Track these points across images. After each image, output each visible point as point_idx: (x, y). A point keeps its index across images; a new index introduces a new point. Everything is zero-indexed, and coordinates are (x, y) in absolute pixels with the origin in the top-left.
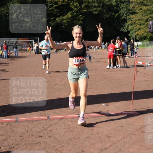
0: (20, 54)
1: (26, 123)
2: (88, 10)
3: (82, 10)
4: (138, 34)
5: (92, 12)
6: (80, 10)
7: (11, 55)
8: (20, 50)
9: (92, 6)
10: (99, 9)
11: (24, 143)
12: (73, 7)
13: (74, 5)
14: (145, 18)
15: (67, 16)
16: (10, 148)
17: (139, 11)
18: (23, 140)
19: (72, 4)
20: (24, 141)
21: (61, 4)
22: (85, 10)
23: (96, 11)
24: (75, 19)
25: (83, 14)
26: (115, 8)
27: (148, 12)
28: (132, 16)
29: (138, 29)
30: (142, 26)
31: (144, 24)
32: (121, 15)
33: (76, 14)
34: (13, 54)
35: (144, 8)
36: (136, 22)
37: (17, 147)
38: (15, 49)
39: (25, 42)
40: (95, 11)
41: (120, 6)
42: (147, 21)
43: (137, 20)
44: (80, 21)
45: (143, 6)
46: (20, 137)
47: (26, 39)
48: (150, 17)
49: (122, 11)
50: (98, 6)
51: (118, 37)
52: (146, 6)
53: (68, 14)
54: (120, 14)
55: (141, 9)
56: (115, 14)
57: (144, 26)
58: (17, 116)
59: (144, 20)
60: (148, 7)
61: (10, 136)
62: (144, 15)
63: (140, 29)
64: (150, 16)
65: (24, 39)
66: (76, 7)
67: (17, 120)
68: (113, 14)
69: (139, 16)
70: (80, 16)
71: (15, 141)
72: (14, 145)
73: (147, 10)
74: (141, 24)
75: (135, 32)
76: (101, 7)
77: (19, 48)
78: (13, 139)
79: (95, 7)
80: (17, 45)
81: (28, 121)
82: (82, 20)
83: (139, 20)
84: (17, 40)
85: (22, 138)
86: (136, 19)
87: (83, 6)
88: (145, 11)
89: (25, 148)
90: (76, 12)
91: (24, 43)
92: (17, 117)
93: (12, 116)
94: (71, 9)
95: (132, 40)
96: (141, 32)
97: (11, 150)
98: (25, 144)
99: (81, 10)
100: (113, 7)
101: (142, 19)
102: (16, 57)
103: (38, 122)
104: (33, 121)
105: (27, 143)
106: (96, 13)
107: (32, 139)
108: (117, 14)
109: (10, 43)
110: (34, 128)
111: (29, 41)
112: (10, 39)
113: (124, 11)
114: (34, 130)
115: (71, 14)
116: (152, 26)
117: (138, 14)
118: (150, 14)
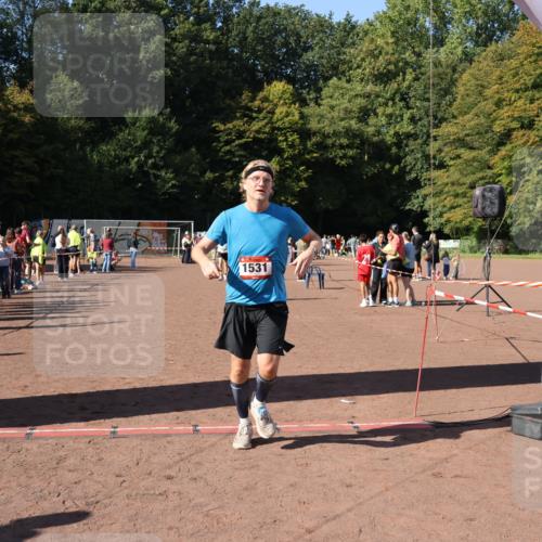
0: (141, 262)
1: (135, 442)
2: (321, 155)
3: (308, 154)
4: (448, 221)
5: (333, 161)
6: (301, 154)
8: (143, 252)
9: (333, 145)
10: (351, 153)
11: (126, 491)
12: (284, 145)
13: (286, 140)
14: (468, 180)
16: (87, 504)
17: (452, 163)
18: (124, 484)
19: (280, 138)
20: (126, 488)
21: (254, 138)
22: (315, 155)
23: (344, 157)
24: (290, 176)
25: (309, 164)
26: (394, 150)
27: (475, 164)
28: (434, 174)
29: (448, 206)
30: (460, 201)
31: (464, 195)
32: (408, 168)
33: (290, 162)
34: (126, 262)
35: (467, 154)
36: (446, 189)
37: (106, 501)
38: (133, 249)
39: (159, 232)
40: (341, 158)
41: (407, 145)
42: (473, 187)
43: (447, 184)
44: (300, 180)
45: (463, 150)
46: (117, 476)
47: (160, 225)
48: (482, 178)
49: (409, 159)
50: (349, 146)
51: (394, 227)
52: (472, 148)
54: (405, 167)
55: (458, 157)
56: (392, 168)
57: (465, 200)
58: (116, 421)
59: (464, 184)
60: (474, 153)
61: (92, 474)
62: (465, 172)
63: (454, 208)
64: (480, 175)
65: (155, 225)
66: (292, 146)
67: (114, 432)
68: (388, 166)
69: (454, 174)
70: (302, 168)
71: (104, 487)
72: (98, 498)
73: (474, 159)
74: (457, 196)
75: (441, 215)
76: (357, 148)
77: (143, 245)
78: (99, 482)
79: (342, 147)
81: (141, 435)
82: (306, 180)
83: (453, 184)
84: (139, 225)
85: (122, 479)
86: (446, 181)
87: (309, 144)
88: (468, 162)
89: (128, 505)
90: (292, 158)
91: (156, 235)
92: (115, 425)
93: (102, 421)
94: (280, 152)
95: (432, 235)
96: (457, 216)
97: (91, 510)
98: (128, 496)
99: (303, 154)
100: (389, 148)
101: (461, 181)
103: (169, 439)
104: (155, 436)
105: (134, 493)
106: (343, 163)
107: (149, 482)
108: (396, 168)
109: (119, 233)
110: (155, 454)
111: (168, 230)
112: (120, 224)
113: (416, 159)
114: (155, 461)
115: (279, 162)
116: (480, 200)
117: (452, 169)
118: (482, 169)
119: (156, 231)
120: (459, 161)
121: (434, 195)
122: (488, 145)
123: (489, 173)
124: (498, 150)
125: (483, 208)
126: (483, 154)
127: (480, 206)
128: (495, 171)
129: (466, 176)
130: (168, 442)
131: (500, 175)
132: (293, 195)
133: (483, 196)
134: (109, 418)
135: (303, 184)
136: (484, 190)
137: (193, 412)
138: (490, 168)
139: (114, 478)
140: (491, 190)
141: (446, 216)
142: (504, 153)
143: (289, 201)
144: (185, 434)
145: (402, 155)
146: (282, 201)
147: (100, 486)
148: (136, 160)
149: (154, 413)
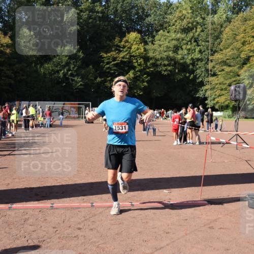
0: (65, 122)
1: (63, 211)
2: (155, 69)
3: (148, 69)
4: (217, 102)
5: (160, 72)
6: (144, 69)
7: (54, 124)
8: (66, 118)
9: (161, 64)
10: (169, 68)
11: (58, 235)
12: (136, 64)
13: (137, 62)
14: (228, 82)
15: (128, 76)
16: (39, 242)
17: (219, 73)
18: (57, 232)
19: (134, 61)
20: (58, 234)
21: (121, 61)
22: (151, 69)
23: (166, 70)
24: (139, 80)
25: (148, 74)
26: (191, 67)
27: (231, 74)
28: (211, 79)
29: (218, 95)
30: (223, 92)
31: (226, 89)
32: (198, 76)
33: (139, 73)
35: (227, 69)
36: (217, 87)
37: (48, 240)
39: (74, 108)
40: (165, 71)
41: (197, 65)
42: (230, 85)
43: (217, 84)
44: (144, 82)
45: (225, 67)
46: (54, 228)
47: (74, 104)
48: (234, 81)
49: (198, 71)
50: (169, 65)
51: (190, 105)
52: (230, 66)
53: (129, 73)
54: (196, 75)
55: (223, 70)
56: (190, 76)
57: (226, 92)
58: (53, 201)
59: (226, 84)
60: (231, 68)
61: (41, 227)
62: (226, 78)
63: (221, 96)
64: (234, 79)
65: (71, 104)
66: (140, 65)
67: (52, 206)
68: (188, 75)
69: (221, 79)
70: (145, 76)
71: (47, 233)
72: (45, 238)
73: (231, 71)
74: (222, 90)
75: (214, 99)
76: (173, 66)
77: (66, 114)
78: (45, 231)
79: (165, 65)
81: (66, 208)
82: (147, 82)
83: (220, 84)
84: (64, 104)
85: (56, 229)
86: (216, 82)
87: (148, 64)
88: (228, 73)
89: (59, 242)
90: (140, 71)
91: (72, 109)
92: (52, 203)
93: (46, 201)
94: (134, 68)
95: (210, 110)
96: (222, 100)
97: (41, 244)
98: (59, 238)
99: (146, 69)
100: (188, 66)
101: (224, 82)
103: (79, 210)
104: (73, 208)
105: (62, 236)
106: (165, 73)
107: (69, 231)
108: (192, 75)
109: (54, 108)
110: (72, 217)
111: (78, 107)
112: (54, 104)
113: (202, 71)
114: (72, 220)
115: (133, 73)
116: (233, 92)
117: (219, 76)
118: (235, 76)
119: (72, 107)
120: (223, 72)
121: (211, 89)
122: (239, 64)
123: (238, 78)
124: (243, 67)
125: (235, 96)
126: (235, 68)
127: (233, 95)
128: (241, 77)
129: (227, 80)
130: (79, 211)
131: (244, 79)
132: (141, 89)
133: (235, 90)
134: (50, 199)
135: (145, 84)
136: (236, 87)
137: (91, 197)
138: (239, 76)
139: (52, 229)
140: (239, 87)
141: (216, 100)
142: (246, 68)
143: (138, 92)
144: (87, 207)
145: (194, 69)
146: (135, 93)
147: (45, 233)
148: (62, 71)
149: (72, 197)
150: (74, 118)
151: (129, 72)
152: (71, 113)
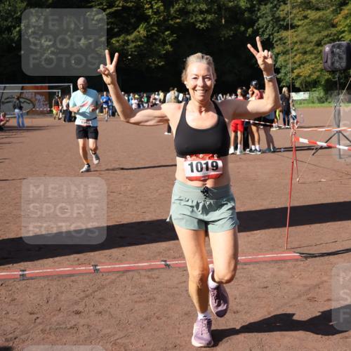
0: (28, 122)
1: (43, 283)
2: (183, 20)
3: (172, 20)
4: (298, 76)
5: (193, 24)
6: (165, 20)
7: (8, 124)
8: (28, 113)
9: (194, 10)
10: (209, 17)
11: (41, 327)
12: (150, 12)
13: (151, 7)
14: (315, 38)
15: (135, 33)
16: (7, 340)
17: (300, 23)
18: (38, 321)
19: (147, 6)
20: (40, 324)
21: (123, 6)
22: (178, 20)
23: (204, 21)
24: (156, 41)
25: (173, 29)
26: (246, 15)
27: (320, 24)
28: (284, 34)
29: (298, 63)
30: (308, 57)
31: (312, 52)
32: (261, 30)
33: (156, 28)
34: (13, 122)
35: (313, 15)
36: (295, 48)
37: (23, 337)
38: (17, 111)
39: (41, 94)
40: (201, 22)
41: (259, 10)
42: (319, 44)
43: (296, 42)
44: (165, 44)
45: (309, 11)
46: (31, 314)
47: (42, 88)
48: (327, 36)
49: (261, 22)
50: (208, 12)
51: (254, 83)
52: (318, 9)
53: (139, 29)
54: (258, 29)
55: (306, 17)
56: (246, 30)
57: (313, 56)
58: (23, 265)
59: (312, 42)
60: (320, 14)
61: (8, 313)
62: (312, 31)
63: (303, 64)
64: (325, 33)
65: (37, 88)
66: (157, 13)
67: (23, 275)
68: (243, 29)
69: (302, 34)
70: (167, 33)
71: (19, 324)
72: (17, 333)
73: (320, 20)
74: (305, 53)
75: (293, 70)
76: (215, 13)
77: (27, 107)
78: (15, 320)
79: (201, 12)
80: (22, 100)
81: (47, 276)
82: (171, 43)
83: (301, 42)
84: (23, 88)
85: (35, 316)
86: (295, 40)
87: (172, 11)
88: (314, 22)
89: (43, 339)
90: (158, 24)
91: (38, 97)
92: (22, 268)
93: (11, 265)
94: (146, 19)
95: (285, 89)
96: (305, 71)
97: (11, 345)
98: (43, 331)
99: (168, 20)
100: (243, 12)
101: (309, 40)
102: (20, 128)
103: (73, 278)
104: (61, 276)
105: (48, 328)
106: (203, 26)
107: (59, 318)
108: (250, 30)
109: (5, 96)
110: (62, 293)
111: (49, 92)
112: (5, 88)
113: (268, 22)
114: (63, 298)
115: (145, 28)
116: (329, 56)
117: (300, 29)
118: (327, 28)
119: (38, 93)
120: (307, 21)
121: (285, 53)
122: (332, 5)
123: (334, 30)
124: (341, 10)
125: (333, 63)
126: (328, 13)
127: (329, 62)
128: (339, 28)
129: (313, 34)
130: (73, 281)
131: (344, 32)
132: (160, 57)
133: (332, 52)
134: (17, 262)
135: (168, 47)
136: (333, 46)
137: (92, 254)
138: (334, 26)
139: (28, 316)
140: (339, 46)
141: (296, 72)
142: (346, 12)
143: (156, 63)
144: (86, 273)
145: (254, 17)
146: (150, 63)
147: (16, 323)
148: (18, 29)
149: (56, 256)
150: (42, 113)
151: (138, 27)
152: (37, 104)
